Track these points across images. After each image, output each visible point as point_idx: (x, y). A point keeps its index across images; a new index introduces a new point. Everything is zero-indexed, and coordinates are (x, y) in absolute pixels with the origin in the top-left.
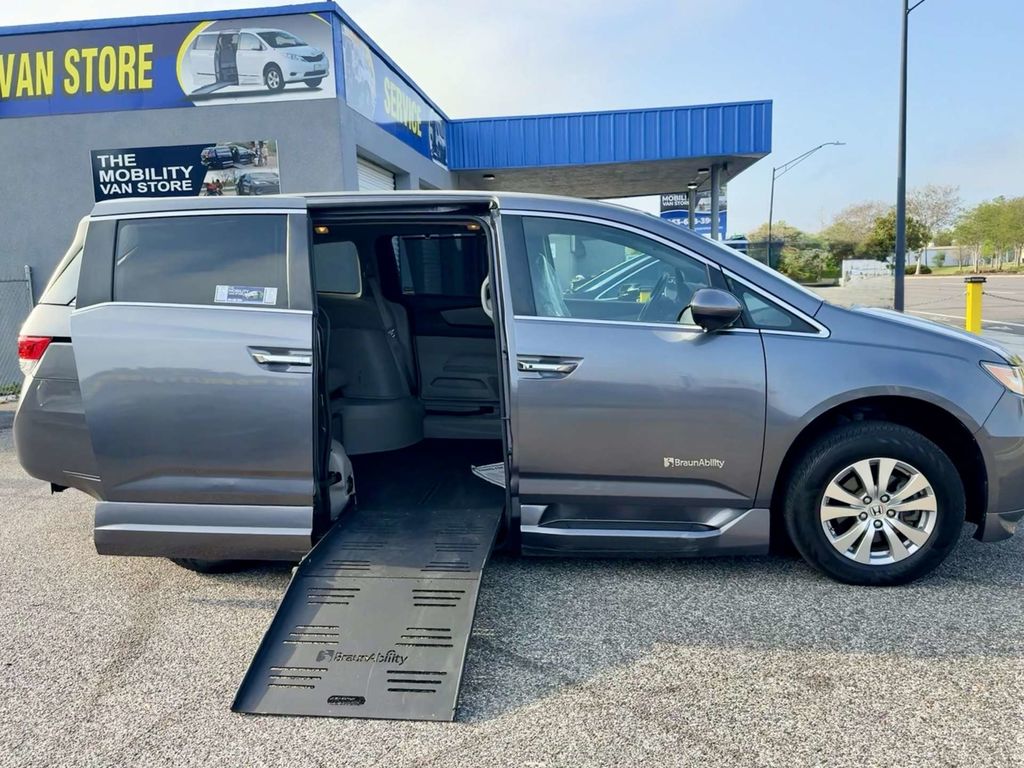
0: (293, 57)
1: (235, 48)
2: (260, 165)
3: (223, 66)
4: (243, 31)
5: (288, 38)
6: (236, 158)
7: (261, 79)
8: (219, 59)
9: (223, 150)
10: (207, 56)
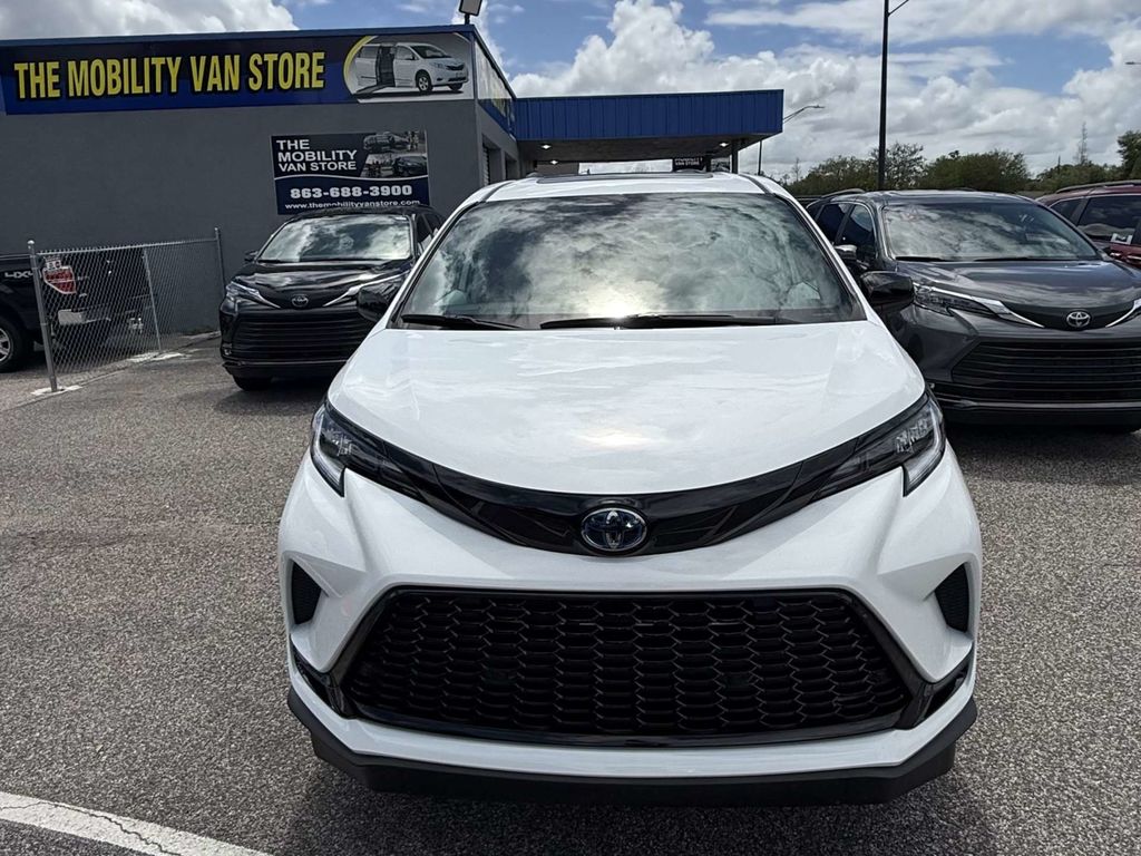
0: (439, 66)
1: (392, 57)
2: (412, 150)
3: (383, 71)
4: (399, 44)
5: (436, 51)
6: (393, 145)
7: (413, 83)
8: (378, 65)
9: (382, 137)
10: (369, 63)
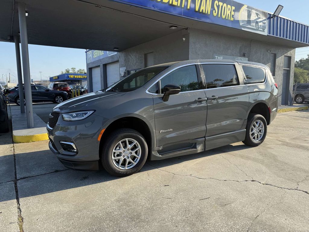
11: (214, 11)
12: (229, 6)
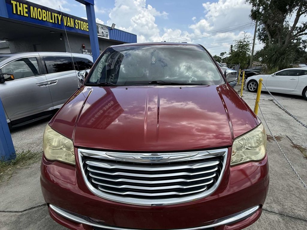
11: (76, 26)
12: (84, 23)
